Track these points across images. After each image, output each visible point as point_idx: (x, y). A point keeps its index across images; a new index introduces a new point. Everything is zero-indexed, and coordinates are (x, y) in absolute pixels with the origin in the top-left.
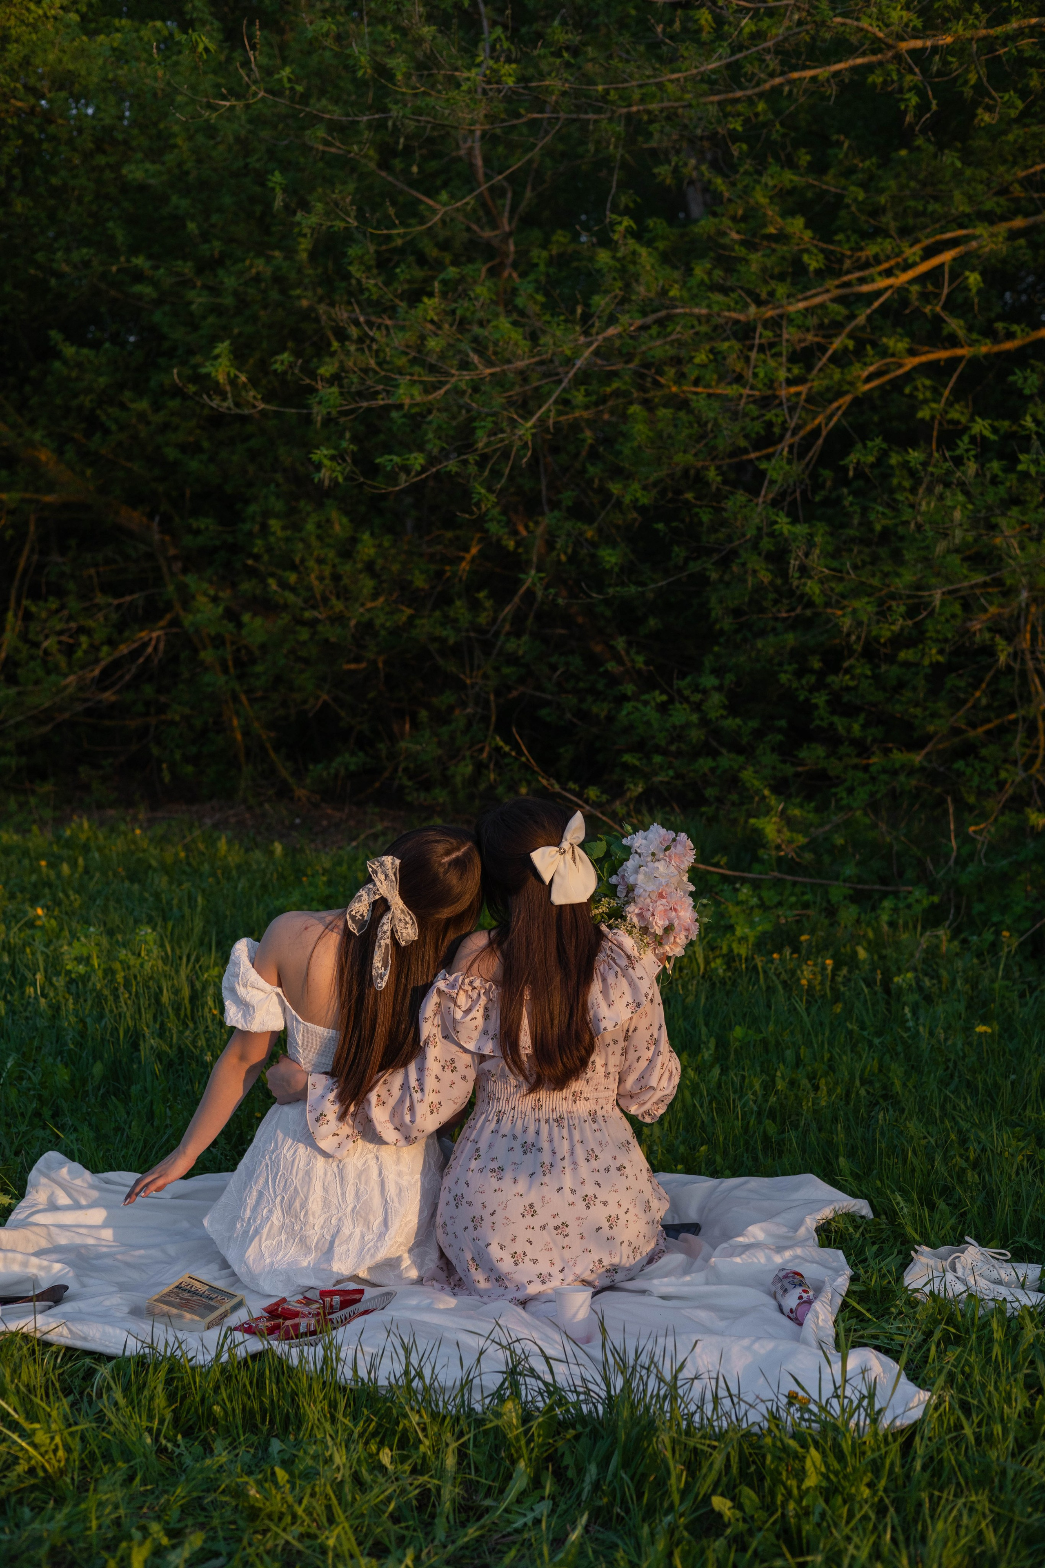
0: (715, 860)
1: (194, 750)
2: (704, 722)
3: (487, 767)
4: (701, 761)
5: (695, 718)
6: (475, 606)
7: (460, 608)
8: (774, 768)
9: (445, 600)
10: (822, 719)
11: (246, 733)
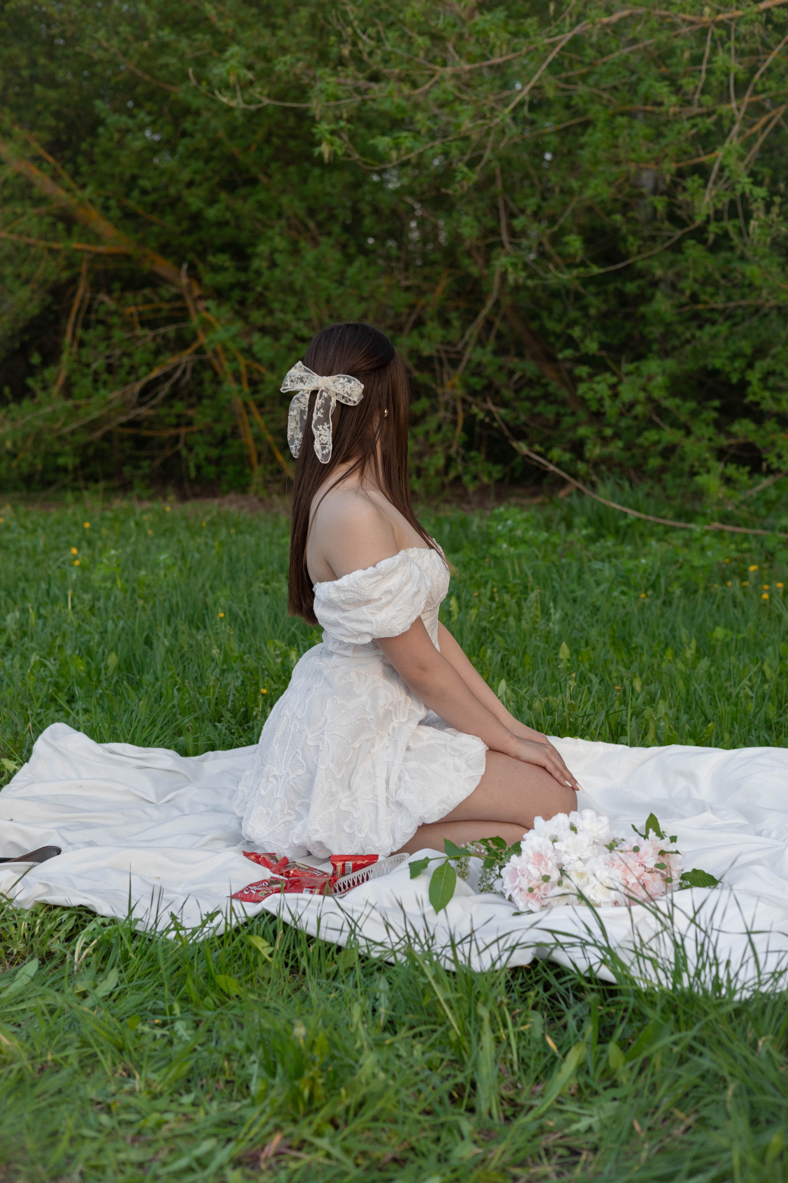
0: (663, 513)
1: (214, 453)
2: (650, 399)
3: (455, 460)
4: (646, 434)
5: (642, 396)
6: (446, 323)
7: (434, 329)
8: (710, 439)
9: (419, 323)
10: (754, 394)
11: (258, 439)
